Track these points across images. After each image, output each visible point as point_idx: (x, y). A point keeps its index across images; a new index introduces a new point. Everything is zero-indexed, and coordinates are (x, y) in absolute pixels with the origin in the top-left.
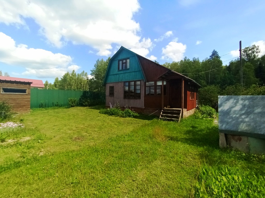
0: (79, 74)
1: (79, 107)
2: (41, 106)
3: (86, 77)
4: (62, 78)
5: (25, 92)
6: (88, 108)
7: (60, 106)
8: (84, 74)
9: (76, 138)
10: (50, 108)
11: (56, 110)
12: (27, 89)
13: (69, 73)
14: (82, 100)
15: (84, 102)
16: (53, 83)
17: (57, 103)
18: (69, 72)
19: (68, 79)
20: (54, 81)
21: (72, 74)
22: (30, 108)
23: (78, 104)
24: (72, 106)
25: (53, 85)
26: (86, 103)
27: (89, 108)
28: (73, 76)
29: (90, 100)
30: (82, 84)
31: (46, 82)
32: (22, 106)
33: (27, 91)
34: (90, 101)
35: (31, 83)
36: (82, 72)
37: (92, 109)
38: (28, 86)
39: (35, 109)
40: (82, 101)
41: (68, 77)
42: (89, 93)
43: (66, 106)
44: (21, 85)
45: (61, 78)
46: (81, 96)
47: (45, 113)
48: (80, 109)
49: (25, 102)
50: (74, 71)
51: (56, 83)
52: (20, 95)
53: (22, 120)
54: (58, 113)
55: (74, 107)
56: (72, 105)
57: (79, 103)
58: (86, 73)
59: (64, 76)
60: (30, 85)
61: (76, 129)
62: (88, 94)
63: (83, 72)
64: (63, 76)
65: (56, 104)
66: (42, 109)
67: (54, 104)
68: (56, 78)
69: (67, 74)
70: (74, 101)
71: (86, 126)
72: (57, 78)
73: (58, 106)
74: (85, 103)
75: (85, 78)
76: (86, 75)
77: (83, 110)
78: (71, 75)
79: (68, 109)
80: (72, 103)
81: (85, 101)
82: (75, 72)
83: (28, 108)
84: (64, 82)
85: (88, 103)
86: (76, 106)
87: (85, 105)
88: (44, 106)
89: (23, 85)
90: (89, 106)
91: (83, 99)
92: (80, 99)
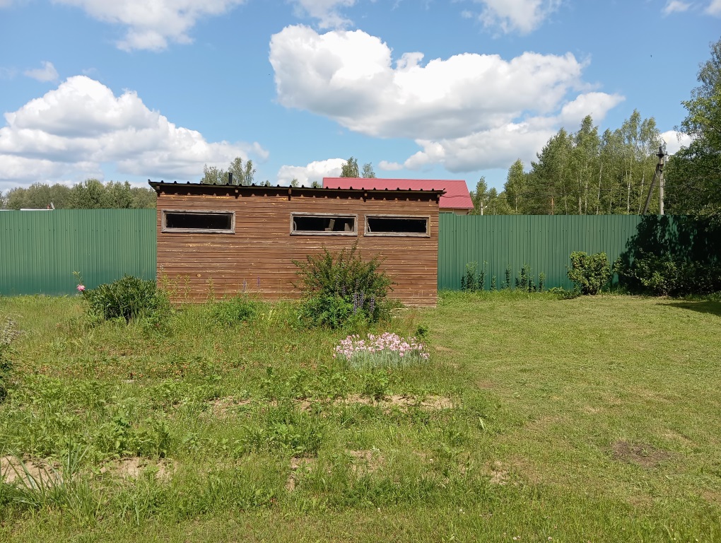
0: (612, 130)
1: (620, 297)
2: (468, 283)
3: (646, 144)
4: (537, 161)
5: (424, 230)
6: (664, 302)
7: (535, 288)
8: (638, 130)
9: (625, 447)
10: (496, 292)
11: (521, 304)
12: (429, 216)
13: (567, 136)
14: (632, 260)
15: (642, 274)
16: (500, 190)
17: (523, 274)
18: (565, 130)
19: (562, 162)
20: (506, 181)
21: (579, 138)
22: (435, 290)
23: (616, 279)
24: (586, 291)
25: (501, 198)
26: (658, 278)
27: (672, 305)
28: (581, 149)
29: (678, 263)
30: (629, 180)
31: (481, 185)
32: (413, 282)
33: (429, 225)
34: (678, 266)
35: (441, 193)
36: (628, 119)
37: (690, 312)
38: (431, 204)
39: (447, 292)
40: (634, 266)
41: (563, 155)
42: (673, 228)
43: (560, 289)
44: (413, 203)
45: (533, 164)
46: (628, 243)
47: (481, 310)
48: (627, 305)
49: (423, 266)
50: (587, 121)
51: (512, 186)
52: (408, 239)
53: (421, 331)
54: (528, 315)
55: (594, 292)
56: (584, 285)
57: (621, 277)
58: (651, 124)
59: (545, 151)
60: (437, 200)
61: (619, 402)
62: (663, 231)
63: (635, 118)
64: (541, 153)
65: (520, 278)
66: (472, 295)
67: (512, 277)
68: (512, 164)
69: (559, 142)
70: (593, 265)
71: (668, 398)
72: (518, 167)
73: (527, 285)
74: (651, 276)
75: (644, 150)
76: (649, 130)
77: (641, 314)
78: (574, 145)
79: (568, 302)
80: (587, 277)
81: (649, 265)
82: (594, 124)
83: (433, 286)
84: (543, 180)
85: (668, 277)
86: (605, 291)
87: (651, 287)
88: (477, 284)
89: (419, 202)
90: (673, 294)
91: (639, 256)
92: (625, 257)
